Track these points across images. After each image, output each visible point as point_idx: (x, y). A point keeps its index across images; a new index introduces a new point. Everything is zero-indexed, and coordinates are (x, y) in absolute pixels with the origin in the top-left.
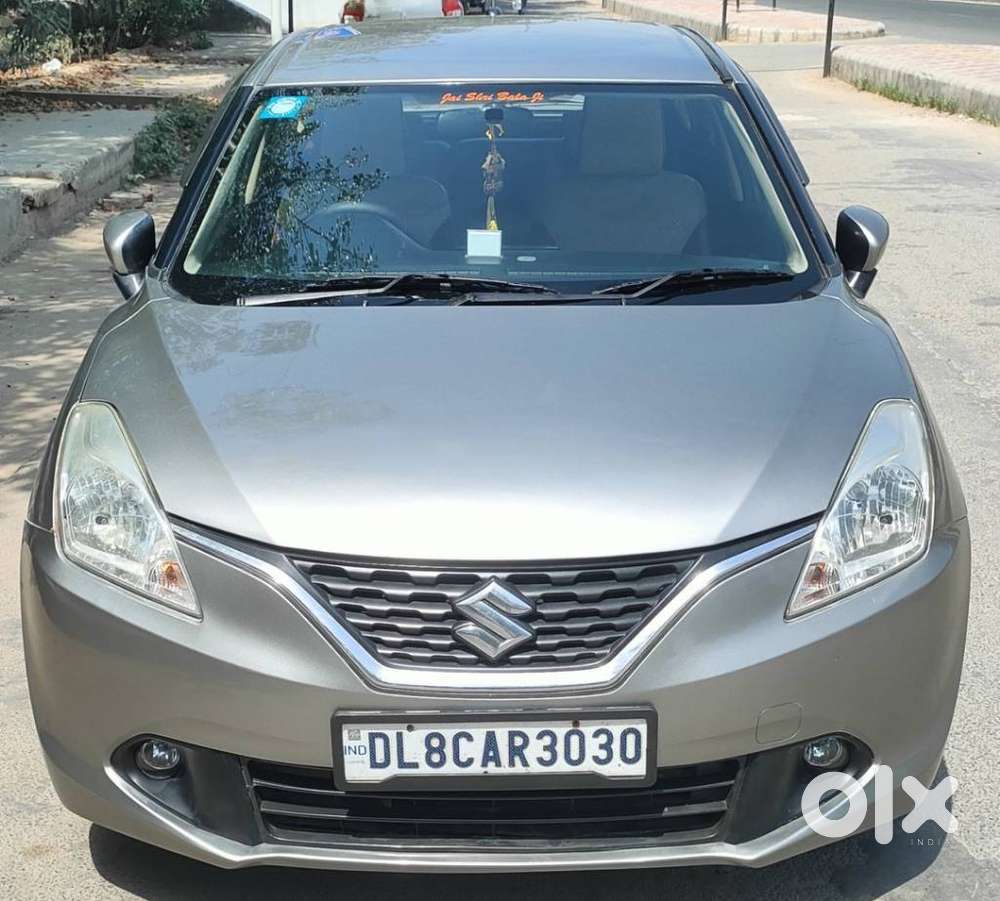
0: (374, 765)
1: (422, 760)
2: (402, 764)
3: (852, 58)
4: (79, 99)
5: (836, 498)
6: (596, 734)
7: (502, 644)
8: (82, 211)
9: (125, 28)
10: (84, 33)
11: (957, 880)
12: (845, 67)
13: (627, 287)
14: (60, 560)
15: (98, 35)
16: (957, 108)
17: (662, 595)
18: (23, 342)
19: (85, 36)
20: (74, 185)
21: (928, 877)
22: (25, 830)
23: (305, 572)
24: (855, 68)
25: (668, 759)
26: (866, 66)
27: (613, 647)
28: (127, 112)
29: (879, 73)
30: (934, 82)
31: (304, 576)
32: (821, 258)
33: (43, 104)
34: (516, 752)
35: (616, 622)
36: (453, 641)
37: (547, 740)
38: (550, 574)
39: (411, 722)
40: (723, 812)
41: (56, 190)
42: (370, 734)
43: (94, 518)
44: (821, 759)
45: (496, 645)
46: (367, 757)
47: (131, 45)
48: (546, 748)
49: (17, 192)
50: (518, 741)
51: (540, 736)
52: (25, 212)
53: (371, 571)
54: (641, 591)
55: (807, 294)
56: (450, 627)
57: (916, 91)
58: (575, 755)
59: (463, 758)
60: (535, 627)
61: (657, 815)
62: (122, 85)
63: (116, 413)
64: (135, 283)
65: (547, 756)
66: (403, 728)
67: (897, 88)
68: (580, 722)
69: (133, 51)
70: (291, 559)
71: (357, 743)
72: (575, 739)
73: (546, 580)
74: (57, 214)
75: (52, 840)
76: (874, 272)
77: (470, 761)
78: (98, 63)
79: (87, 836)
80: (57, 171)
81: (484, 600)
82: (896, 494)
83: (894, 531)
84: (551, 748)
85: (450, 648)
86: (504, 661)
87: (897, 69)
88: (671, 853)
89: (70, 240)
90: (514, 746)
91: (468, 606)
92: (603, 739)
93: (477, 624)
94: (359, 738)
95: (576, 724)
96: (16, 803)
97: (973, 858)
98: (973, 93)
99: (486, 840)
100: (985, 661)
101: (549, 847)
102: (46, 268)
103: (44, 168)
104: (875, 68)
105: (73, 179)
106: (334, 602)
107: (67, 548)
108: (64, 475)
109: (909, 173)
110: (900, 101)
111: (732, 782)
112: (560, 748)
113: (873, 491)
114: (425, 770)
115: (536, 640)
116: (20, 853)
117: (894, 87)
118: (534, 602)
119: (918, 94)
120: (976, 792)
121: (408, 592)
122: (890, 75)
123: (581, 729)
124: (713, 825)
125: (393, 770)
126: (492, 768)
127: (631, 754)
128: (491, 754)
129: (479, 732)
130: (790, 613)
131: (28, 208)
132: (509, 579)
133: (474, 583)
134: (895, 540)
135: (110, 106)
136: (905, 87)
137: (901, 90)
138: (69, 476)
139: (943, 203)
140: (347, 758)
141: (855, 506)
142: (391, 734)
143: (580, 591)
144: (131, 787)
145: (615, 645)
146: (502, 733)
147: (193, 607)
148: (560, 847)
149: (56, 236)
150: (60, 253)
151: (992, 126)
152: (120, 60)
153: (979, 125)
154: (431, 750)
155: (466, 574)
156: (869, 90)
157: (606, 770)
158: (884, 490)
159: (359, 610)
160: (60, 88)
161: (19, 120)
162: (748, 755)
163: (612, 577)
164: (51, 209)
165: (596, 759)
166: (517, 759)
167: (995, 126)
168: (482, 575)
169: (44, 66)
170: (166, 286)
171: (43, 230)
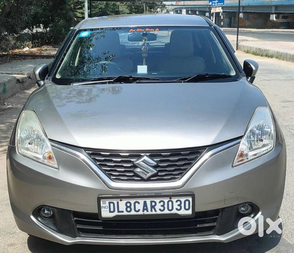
0: (110, 212)
1: (124, 210)
2: (119, 211)
3: (244, 45)
4: (33, 56)
5: (247, 132)
6: (177, 201)
7: (148, 175)
8: (33, 84)
9: (46, 39)
10: (35, 40)
11: (285, 249)
12: (242, 47)
13: (183, 79)
14: (17, 154)
15: (39, 41)
16: (273, 56)
17: (195, 159)
18: (15, 116)
19: (35, 41)
20: (31, 77)
21: (277, 248)
22: (9, 239)
23: (90, 154)
24: (245, 47)
25: (198, 209)
26: (248, 47)
27: (181, 175)
28: (46, 59)
29: (251, 48)
30: (266, 50)
31: (89, 156)
32: (239, 72)
33: (23, 57)
34: (153, 207)
35: (182, 168)
36: (133, 174)
37: (162, 203)
38: (162, 154)
39: (121, 198)
40: (215, 226)
41: (26, 78)
42: (109, 202)
43: (28, 143)
44: (244, 211)
45: (146, 175)
46: (108, 209)
47: (48, 44)
48: (162, 206)
49: (15, 78)
50: (153, 204)
51: (160, 202)
52: (17, 83)
53: (109, 153)
54: (189, 159)
55: (235, 80)
56: (133, 170)
57: (262, 52)
58: (170, 208)
59: (137, 209)
60: (158, 170)
61: (195, 227)
62: (45, 53)
63: (34, 113)
64: (42, 83)
65: (162, 208)
66: (119, 200)
67: (256, 52)
68: (172, 197)
69: (49, 45)
70: (85, 150)
71: (105, 205)
72: (170, 203)
73: (161, 156)
74: (26, 84)
75: (16, 242)
76: (254, 77)
77: (139, 210)
78: (39, 48)
79: (27, 241)
80: (26, 73)
81: (142, 161)
82: (264, 132)
83: (264, 144)
84: (163, 206)
85: (133, 176)
86: (149, 180)
87: (256, 47)
88: (200, 238)
89: (30, 91)
90: (152, 205)
91: (138, 163)
92: (179, 203)
93: (141, 169)
94: (106, 204)
95: (171, 198)
96: (6, 232)
97: (290, 243)
98: (277, 52)
99: (144, 235)
100: (290, 191)
101: (163, 237)
102: (23, 98)
103: (22, 72)
104: (250, 47)
105: (31, 75)
106: (98, 163)
107: (19, 151)
108: (19, 130)
109: (261, 72)
110: (257, 55)
111: (218, 217)
112: (166, 206)
113: (257, 132)
114: (125, 213)
115: (158, 173)
116: (7, 245)
117: (255, 52)
118: (157, 162)
119: (262, 53)
120: (289, 225)
121: (120, 160)
122: (254, 49)
123: (172, 200)
124: (212, 230)
125: (116, 213)
126: (146, 212)
127: (187, 207)
128: (145, 208)
129: (141, 201)
130: (233, 166)
131: (18, 82)
132: (150, 155)
133: (139, 157)
134: (264, 146)
135: (42, 58)
136: (259, 52)
137: (257, 53)
138: (21, 130)
139: (270, 79)
140: (102, 210)
141: (252, 136)
142: (115, 202)
143: (171, 159)
144: (38, 222)
145: (182, 174)
146: (148, 201)
147: (56, 166)
148: (166, 237)
149: (26, 90)
150: (27, 94)
151: (283, 61)
152: (45, 48)
153: (279, 60)
154: (127, 207)
155: (137, 154)
156: (249, 53)
157: (180, 213)
158: (260, 131)
159: (105, 165)
160: (28, 54)
161: (17, 62)
162: (222, 208)
163: (180, 154)
164: (24, 83)
165: (177, 209)
166: (153, 209)
167: (284, 60)
168: (142, 154)
169: (24, 49)
170: (51, 81)
171: (22, 89)
